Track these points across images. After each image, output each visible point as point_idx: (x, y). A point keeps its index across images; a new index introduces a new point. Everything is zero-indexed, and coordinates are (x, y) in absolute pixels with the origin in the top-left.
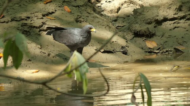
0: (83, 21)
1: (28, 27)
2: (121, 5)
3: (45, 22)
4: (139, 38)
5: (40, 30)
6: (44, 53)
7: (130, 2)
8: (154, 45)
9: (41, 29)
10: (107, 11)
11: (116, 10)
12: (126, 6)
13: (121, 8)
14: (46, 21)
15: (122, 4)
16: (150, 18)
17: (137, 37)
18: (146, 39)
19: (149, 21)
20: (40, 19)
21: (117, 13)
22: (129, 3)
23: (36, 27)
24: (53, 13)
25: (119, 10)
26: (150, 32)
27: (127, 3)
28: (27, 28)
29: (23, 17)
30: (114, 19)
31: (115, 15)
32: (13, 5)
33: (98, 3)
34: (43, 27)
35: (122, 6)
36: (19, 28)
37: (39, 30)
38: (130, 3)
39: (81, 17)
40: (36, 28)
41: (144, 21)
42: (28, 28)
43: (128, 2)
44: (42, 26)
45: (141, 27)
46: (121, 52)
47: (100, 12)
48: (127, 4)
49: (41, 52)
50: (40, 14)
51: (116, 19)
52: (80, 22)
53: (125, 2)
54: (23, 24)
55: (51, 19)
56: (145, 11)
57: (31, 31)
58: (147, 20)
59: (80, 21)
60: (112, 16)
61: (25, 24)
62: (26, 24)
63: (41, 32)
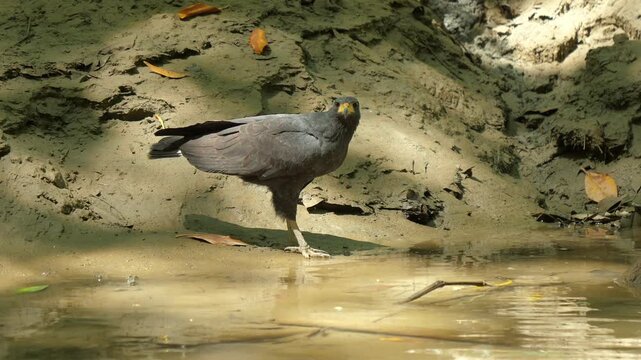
0: (303, 89)
1: (64, 101)
2: (586, 32)
3: (134, 86)
4: (570, 158)
5: (107, 117)
6: (51, 200)
7: (614, 21)
8: (606, 191)
9: (111, 110)
10: (524, 52)
11: (556, 52)
12: (602, 37)
13: (581, 42)
14: (138, 84)
15: (589, 29)
16: (625, 85)
17: (565, 157)
18: (592, 165)
19: (618, 95)
20: (123, 73)
21: (555, 63)
22: (612, 27)
23: (94, 105)
24: (188, 53)
25: (571, 51)
26: (607, 140)
27: (604, 24)
28: (59, 105)
29: (60, 66)
30: (539, 85)
31: (550, 67)
32: (67, 18)
33: (504, 20)
34: (119, 105)
35: (588, 35)
36: (14, 103)
37: (100, 113)
38: (615, 25)
39: (298, 72)
40: (93, 108)
41: (601, 96)
42: (63, 105)
43: (609, 21)
44: (118, 99)
45: (578, 119)
46: (403, 210)
47: (455, 55)
48: (606, 28)
49: (41, 198)
50: (130, 58)
51: (547, 82)
52: (290, 93)
53: (599, 20)
54: (48, 91)
55: (163, 76)
56: (621, 58)
57: (70, 117)
58: (613, 93)
59: (288, 86)
60: (538, 72)
61: (54, 91)
62: (58, 89)
63: (110, 122)
